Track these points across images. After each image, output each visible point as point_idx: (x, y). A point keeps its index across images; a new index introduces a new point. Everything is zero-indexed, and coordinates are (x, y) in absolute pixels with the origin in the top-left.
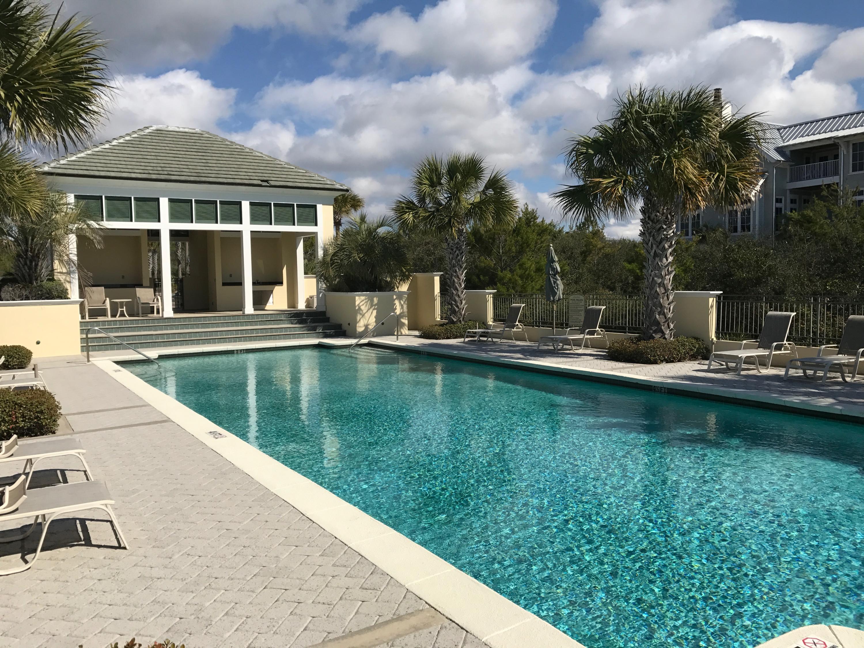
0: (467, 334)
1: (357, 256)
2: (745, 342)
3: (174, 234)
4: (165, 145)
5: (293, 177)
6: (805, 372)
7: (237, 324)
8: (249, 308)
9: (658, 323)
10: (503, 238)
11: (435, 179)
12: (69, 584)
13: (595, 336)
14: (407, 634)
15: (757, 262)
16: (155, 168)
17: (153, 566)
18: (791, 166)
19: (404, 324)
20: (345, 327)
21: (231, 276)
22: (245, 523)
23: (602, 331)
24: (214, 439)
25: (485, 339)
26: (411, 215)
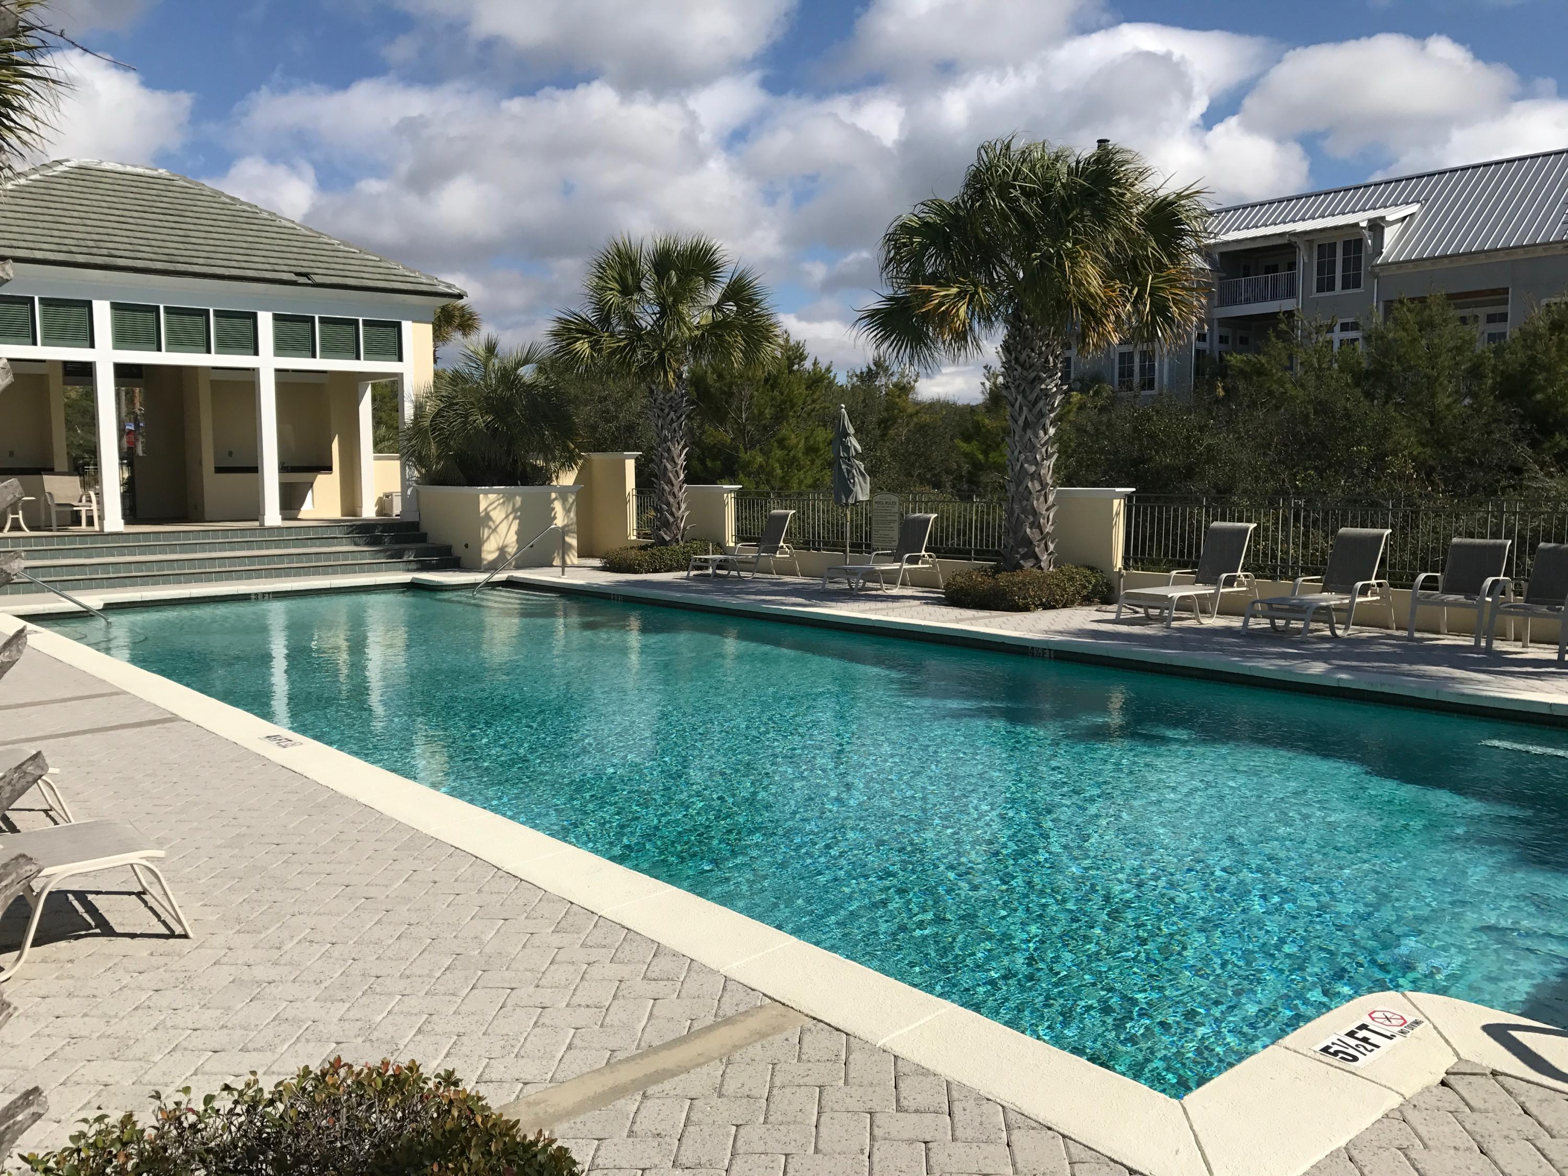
0: (692, 563)
1: (480, 420)
2: (1174, 573)
3: (123, 372)
4: (99, 197)
5: (357, 268)
6: (1273, 623)
7: (249, 545)
8: (273, 516)
9: (1029, 543)
10: (747, 392)
11: (630, 282)
12: (99, 1000)
13: (920, 566)
14: (749, 1044)
15: (1188, 438)
16: (82, 243)
17: (251, 962)
18: (1221, 279)
19: (570, 546)
20: (458, 551)
21: (230, 454)
22: (396, 886)
23: (930, 556)
24: (281, 749)
25: (725, 572)
26: (586, 345)
